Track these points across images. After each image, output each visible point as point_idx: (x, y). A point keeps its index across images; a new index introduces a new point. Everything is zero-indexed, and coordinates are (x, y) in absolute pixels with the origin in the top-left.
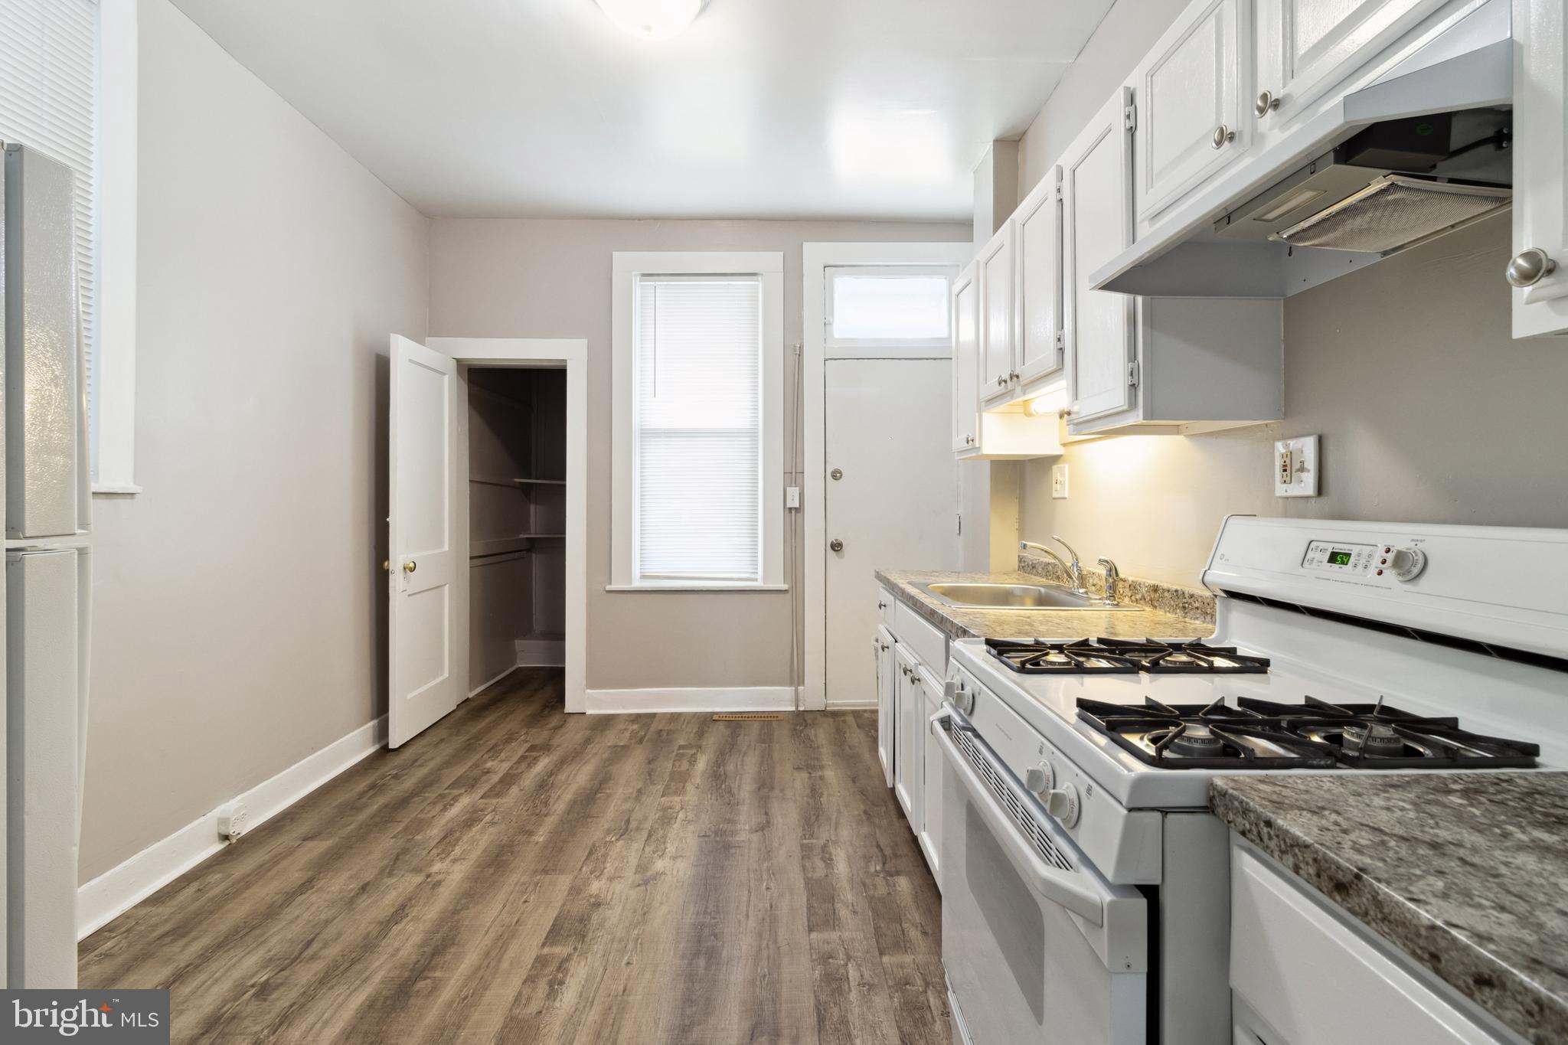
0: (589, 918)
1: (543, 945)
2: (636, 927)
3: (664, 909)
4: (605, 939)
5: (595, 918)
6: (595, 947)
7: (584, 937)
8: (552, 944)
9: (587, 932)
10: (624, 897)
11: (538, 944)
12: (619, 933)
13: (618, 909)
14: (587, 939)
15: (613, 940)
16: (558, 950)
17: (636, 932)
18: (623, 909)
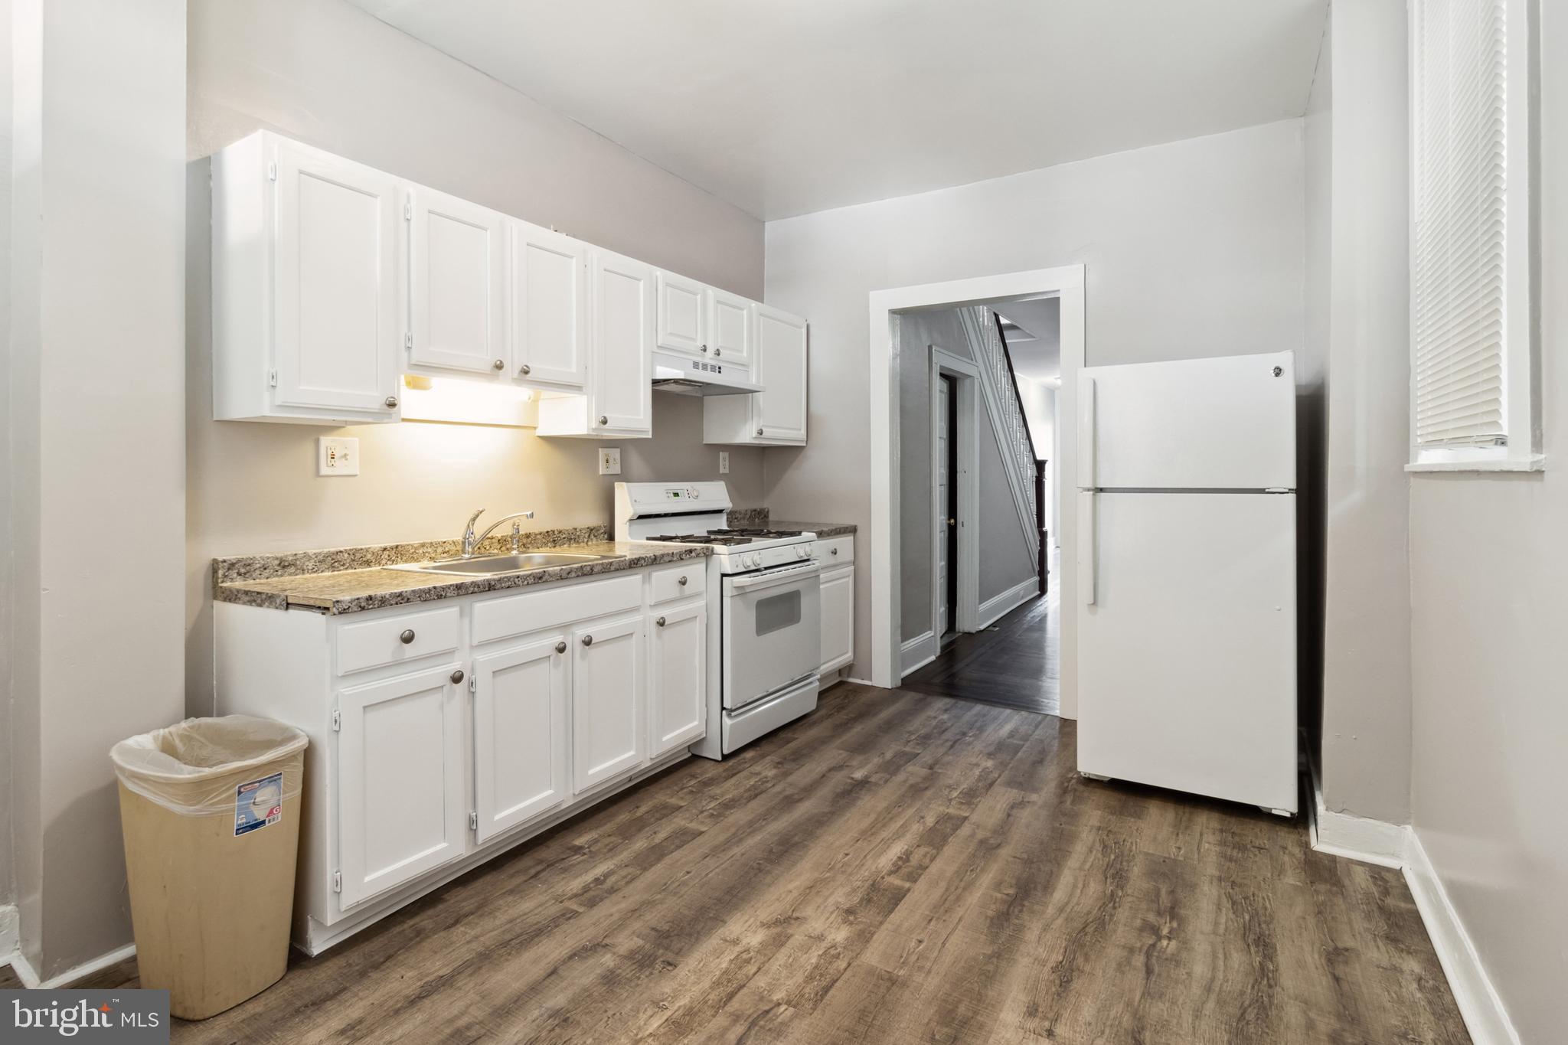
0: (862, 899)
1: (909, 890)
2: (827, 878)
3: (791, 886)
4: (856, 878)
5: (856, 900)
6: (866, 874)
7: (873, 885)
8: (900, 888)
9: (868, 888)
10: (820, 910)
11: (913, 892)
12: (841, 878)
13: (831, 900)
14: (870, 882)
15: (850, 874)
16: (896, 881)
17: (828, 874)
18: (827, 898)
